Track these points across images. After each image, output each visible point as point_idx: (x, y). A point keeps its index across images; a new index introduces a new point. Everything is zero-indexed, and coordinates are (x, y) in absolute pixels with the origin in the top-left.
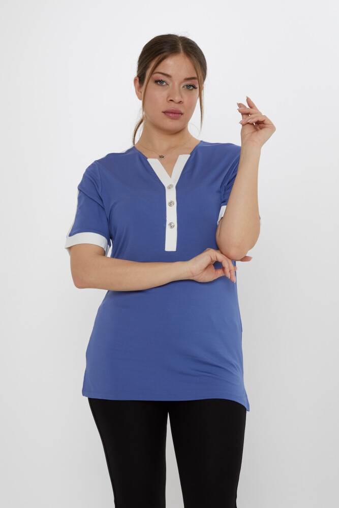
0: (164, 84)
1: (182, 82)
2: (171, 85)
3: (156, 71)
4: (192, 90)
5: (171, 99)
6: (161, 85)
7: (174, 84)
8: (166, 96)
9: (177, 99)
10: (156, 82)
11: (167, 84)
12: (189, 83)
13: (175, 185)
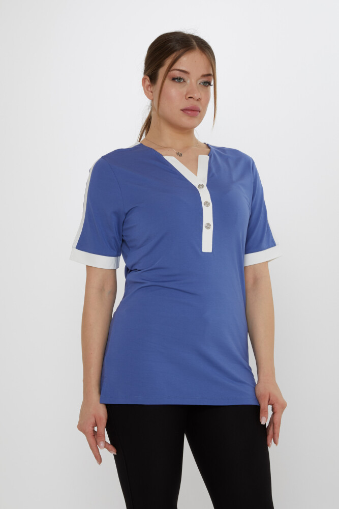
0: (182, 81)
1: (199, 79)
2: (188, 82)
3: (173, 68)
4: (208, 86)
5: (191, 96)
6: (179, 82)
7: (191, 81)
8: (185, 93)
9: (196, 96)
10: (174, 79)
11: (184, 81)
12: (205, 79)
13: (205, 184)
